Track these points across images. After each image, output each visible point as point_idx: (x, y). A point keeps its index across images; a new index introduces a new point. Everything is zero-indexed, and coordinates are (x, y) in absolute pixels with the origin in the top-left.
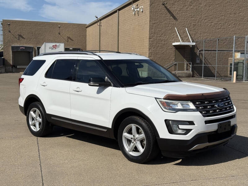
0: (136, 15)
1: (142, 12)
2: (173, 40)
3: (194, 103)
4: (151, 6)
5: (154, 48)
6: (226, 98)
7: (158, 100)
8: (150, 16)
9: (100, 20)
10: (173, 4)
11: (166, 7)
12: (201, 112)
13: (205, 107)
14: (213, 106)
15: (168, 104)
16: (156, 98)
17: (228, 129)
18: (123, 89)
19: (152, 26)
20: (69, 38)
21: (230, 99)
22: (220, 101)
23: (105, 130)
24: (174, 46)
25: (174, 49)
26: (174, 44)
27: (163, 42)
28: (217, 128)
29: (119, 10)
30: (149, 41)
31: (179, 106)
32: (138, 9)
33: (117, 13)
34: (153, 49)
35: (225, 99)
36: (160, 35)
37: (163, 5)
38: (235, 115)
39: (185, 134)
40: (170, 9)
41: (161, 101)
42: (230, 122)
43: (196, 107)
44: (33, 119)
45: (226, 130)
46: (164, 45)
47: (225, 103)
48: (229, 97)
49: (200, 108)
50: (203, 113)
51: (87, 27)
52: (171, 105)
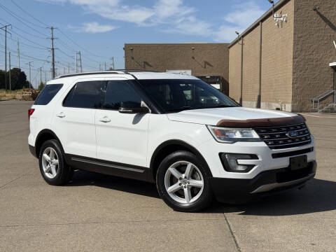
0: (280, 26)
1: (286, 21)
2: (331, 59)
3: (258, 132)
4: (297, 13)
5: (301, 71)
6: (301, 126)
7: (210, 128)
8: (295, 27)
9: (243, 36)
10: (330, 8)
11: (318, 13)
12: (267, 143)
13: (272, 136)
14: (283, 135)
15: (223, 133)
16: (207, 126)
17: (304, 166)
18: (165, 115)
19: (299, 41)
20: (206, 63)
21: (306, 127)
22: (292, 128)
23: (142, 171)
24: (332, 67)
25: (332, 72)
26: (331, 64)
27: (314, 63)
28: (288, 164)
29: (262, 21)
30: (294, 62)
31: (238, 135)
32: (282, 19)
33: (260, 26)
34: (299, 73)
35: (299, 127)
36: (310, 52)
37: (314, 10)
38: (313, 148)
39: (247, 171)
40: (326, 16)
41: (214, 130)
42: (306, 156)
43: (259, 135)
44: (47, 163)
45: (301, 167)
46: (316, 66)
47: (299, 132)
48: (305, 124)
49: (266, 137)
50: (270, 143)
51: (229, 48)
52: (227, 134)
